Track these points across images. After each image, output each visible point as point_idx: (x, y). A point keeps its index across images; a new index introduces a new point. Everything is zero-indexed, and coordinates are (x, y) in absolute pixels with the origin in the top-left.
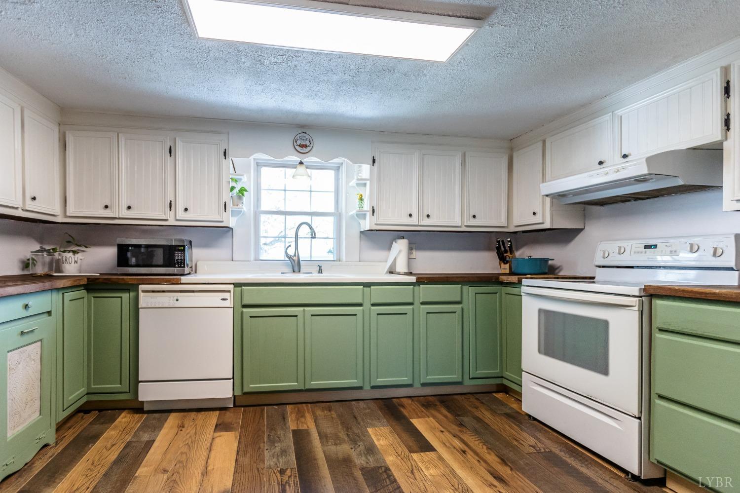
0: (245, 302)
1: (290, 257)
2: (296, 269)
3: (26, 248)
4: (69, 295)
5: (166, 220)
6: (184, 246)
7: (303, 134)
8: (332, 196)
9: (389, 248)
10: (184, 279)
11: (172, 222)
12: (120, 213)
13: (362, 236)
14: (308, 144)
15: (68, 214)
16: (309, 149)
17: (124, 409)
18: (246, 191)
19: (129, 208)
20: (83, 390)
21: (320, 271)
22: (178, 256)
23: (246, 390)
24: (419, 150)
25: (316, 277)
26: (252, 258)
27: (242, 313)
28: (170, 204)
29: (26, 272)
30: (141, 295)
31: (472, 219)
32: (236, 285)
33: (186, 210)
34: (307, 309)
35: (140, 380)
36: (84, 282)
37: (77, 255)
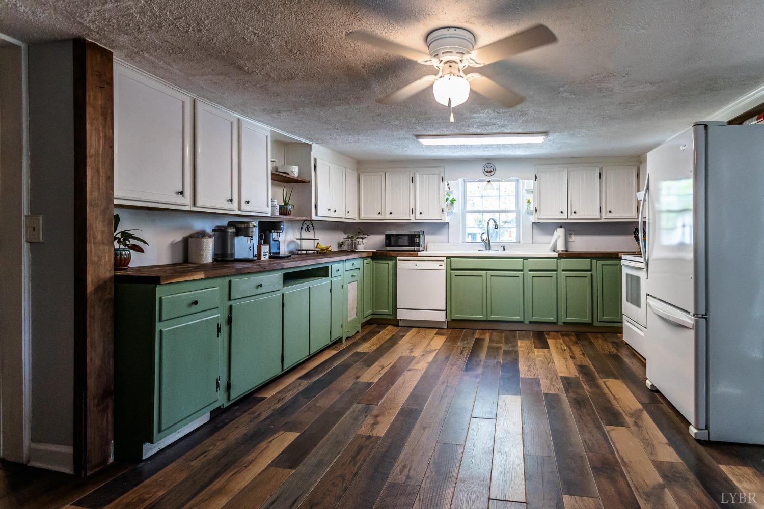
0: (453, 267)
1: (483, 241)
2: (488, 248)
3: (341, 237)
4: (366, 261)
5: (410, 220)
6: (420, 235)
7: (490, 164)
8: (514, 199)
9: (552, 234)
10: (419, 254)
11: (413, 221)
12: (386, 217)
13: (534, 225)
14: (492, 170)
15: (361, 218)
16: (492, 173)
17: (389, 325)
18: (455, 200)
19: (391, 213)
20: (369, 312)
21: (504, 250)
22: (417, 240)
23: (453, 318)
24: (567, 168)
25: (501, 253)
26: (461, 241)
27: (451, 273)
28: (412, 210)
29: (340, 250)
30: (398, 261)
31: (608, 213)
32: (448, 257)
33: (421, 213)
34: (488, 272)
35: (398, 307)
36: (371, 255)
37: (364, 240)
